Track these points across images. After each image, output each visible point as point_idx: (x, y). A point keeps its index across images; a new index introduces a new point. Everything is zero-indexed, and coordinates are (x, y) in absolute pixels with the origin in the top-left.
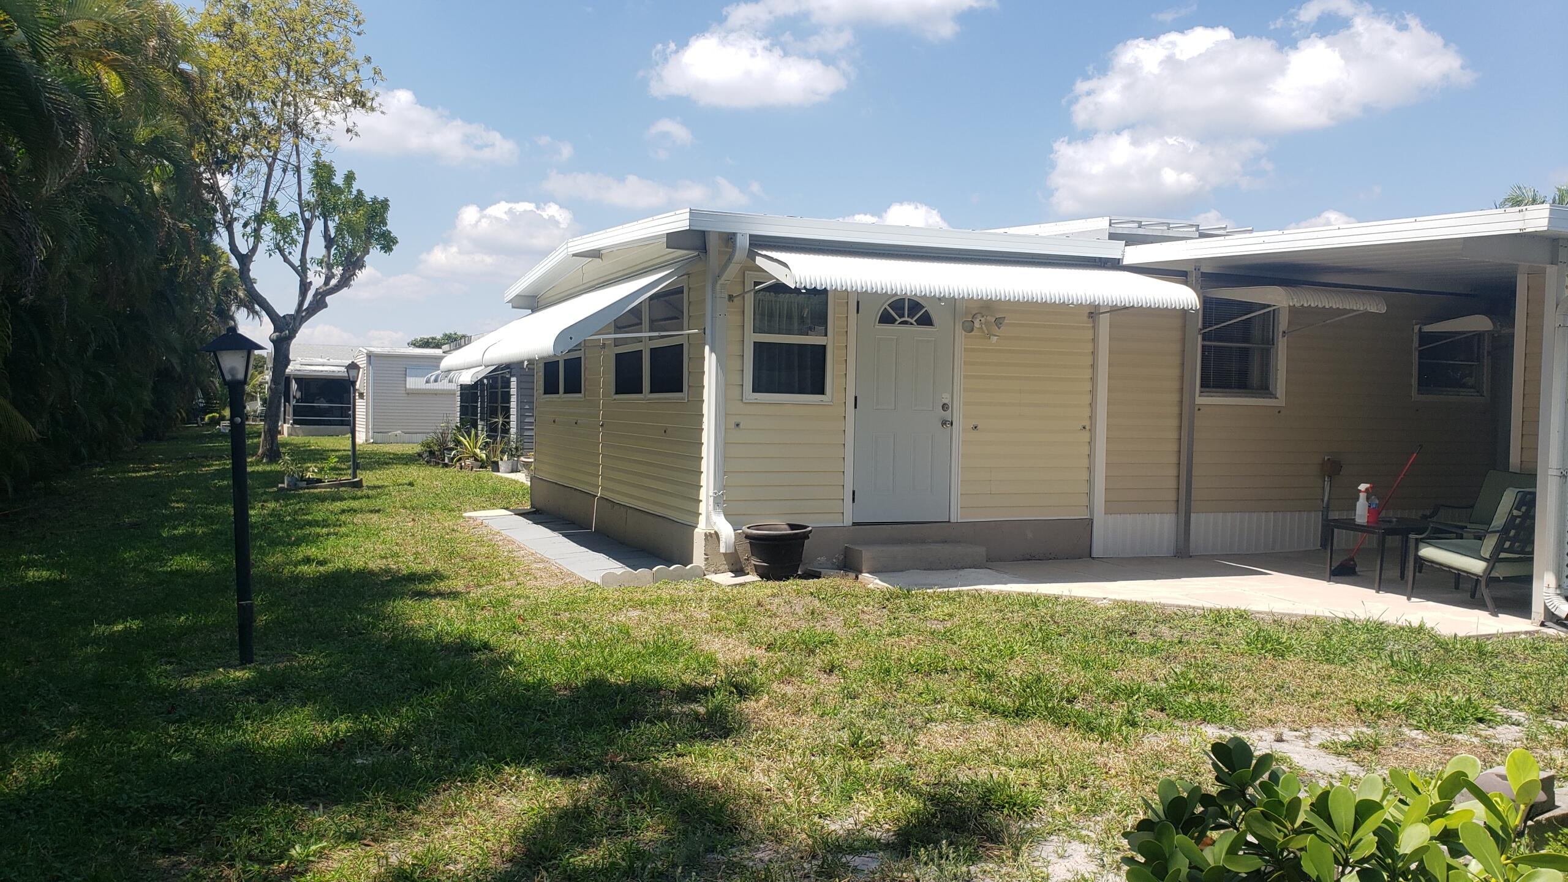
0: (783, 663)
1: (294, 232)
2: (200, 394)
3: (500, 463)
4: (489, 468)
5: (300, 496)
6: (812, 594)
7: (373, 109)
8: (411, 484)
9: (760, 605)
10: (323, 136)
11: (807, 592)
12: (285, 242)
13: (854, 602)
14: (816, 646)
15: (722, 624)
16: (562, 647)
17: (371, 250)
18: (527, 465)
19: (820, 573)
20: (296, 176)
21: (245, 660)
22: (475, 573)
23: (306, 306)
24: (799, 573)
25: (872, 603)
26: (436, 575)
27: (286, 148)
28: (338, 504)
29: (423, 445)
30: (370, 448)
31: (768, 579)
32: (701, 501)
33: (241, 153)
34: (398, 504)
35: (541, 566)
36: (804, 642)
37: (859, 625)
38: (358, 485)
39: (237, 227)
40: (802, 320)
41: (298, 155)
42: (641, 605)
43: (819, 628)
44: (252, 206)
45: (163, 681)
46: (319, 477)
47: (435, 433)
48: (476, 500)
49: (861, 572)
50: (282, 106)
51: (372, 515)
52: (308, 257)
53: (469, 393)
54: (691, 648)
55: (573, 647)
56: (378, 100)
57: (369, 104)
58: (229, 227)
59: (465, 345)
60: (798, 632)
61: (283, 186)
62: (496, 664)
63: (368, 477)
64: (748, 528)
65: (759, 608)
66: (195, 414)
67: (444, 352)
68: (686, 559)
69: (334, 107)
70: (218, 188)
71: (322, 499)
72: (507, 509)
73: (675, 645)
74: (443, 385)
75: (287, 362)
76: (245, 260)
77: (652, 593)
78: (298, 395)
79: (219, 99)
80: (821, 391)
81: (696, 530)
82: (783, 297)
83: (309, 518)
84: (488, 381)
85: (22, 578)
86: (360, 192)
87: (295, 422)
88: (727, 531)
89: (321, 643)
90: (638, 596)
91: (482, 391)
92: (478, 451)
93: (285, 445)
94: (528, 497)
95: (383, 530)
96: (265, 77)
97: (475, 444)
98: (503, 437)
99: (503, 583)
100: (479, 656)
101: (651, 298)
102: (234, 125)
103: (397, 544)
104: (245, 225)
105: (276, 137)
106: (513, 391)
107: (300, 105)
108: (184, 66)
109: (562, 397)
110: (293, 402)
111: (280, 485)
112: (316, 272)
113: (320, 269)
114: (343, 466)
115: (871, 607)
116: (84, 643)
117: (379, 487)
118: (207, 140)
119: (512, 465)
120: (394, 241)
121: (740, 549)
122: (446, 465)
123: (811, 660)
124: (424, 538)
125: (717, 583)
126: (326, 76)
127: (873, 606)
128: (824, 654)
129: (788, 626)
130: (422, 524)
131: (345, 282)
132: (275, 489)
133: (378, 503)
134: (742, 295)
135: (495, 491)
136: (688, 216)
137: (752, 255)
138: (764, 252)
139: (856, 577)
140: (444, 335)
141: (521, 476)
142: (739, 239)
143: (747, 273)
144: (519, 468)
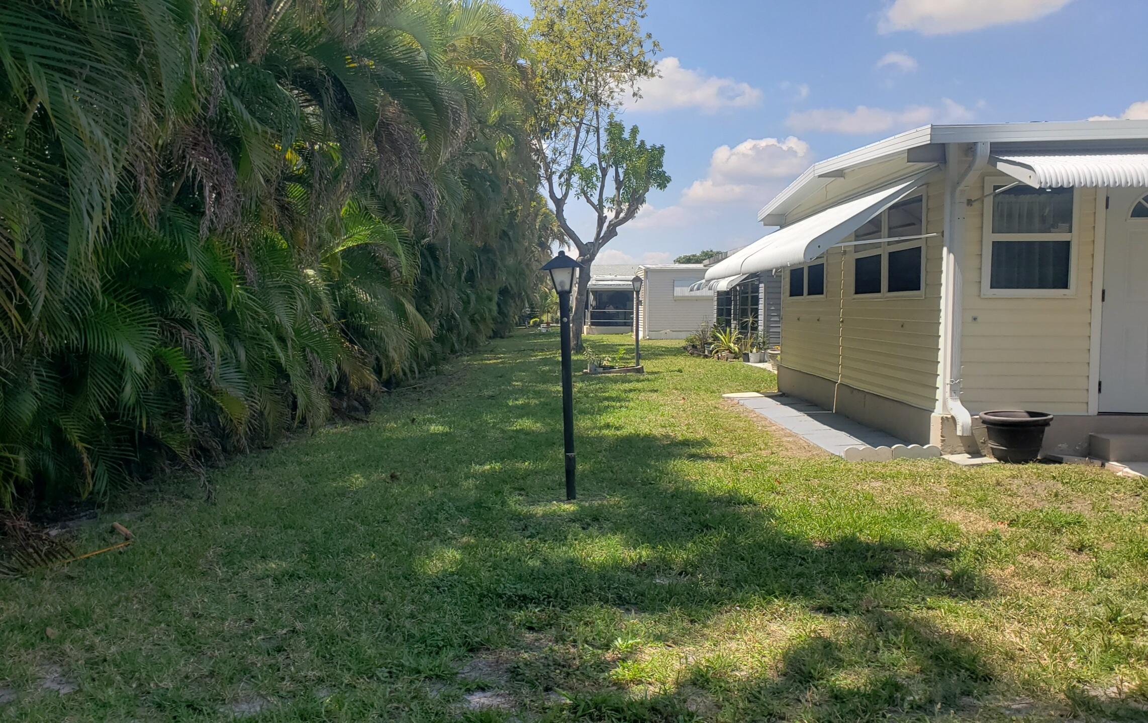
0: (1027, 538)
1: (594, 179)
2: (527, 306)
3: (750, 354)
4: (741, 359)
5: (599, 379)
6: (1054, 478)
7: (653, 75)
8: (680, 371)
9: (999, 484)
10: (616, 101)
11: (1049, 476)
12: (588, 187)
13: (1102, 488)
14: (1063, 526)
15: (962, 499)
16: (815, 507)
17: (650, 188)
18: (773, 356)
19: (1062, 459)
20: (596, 135)
21: (571, 496)
22: (736, 443)
23: (602, 235)
24: (1039, 458)
25: (1123, 490)
26: (705, 442)
27: (589, 114)
28: (627, 385)
29: (687, 340)
30: (647, 343)
31: (1006, 461)
32: (938, 388)
33: (557, 122)
34: (671, 386)
35: (791, 439)
36: (1050, 521)
37: (1110, 509)
38: (640, 371)
39: (555, 178)
40: (1043, 219)
41: (598, 118)
42: (883, 477)
43: (1063, 508)
44: (565, 162)
45: (518, 506)
46: (611, 364)
47: (697, 331)
48: (734, 384)
49: (1108, 460)
50: (586, 82)
51: (652, 394)
52: (604, 197)
53: (724, 298)
54: (933, 517)
55: (825, 508)
56: (657, 67)
57: (650, 71)
58: (549, 179)
59: (723, 259)
60: (1041, 511)
61: (587, 143)
62: (757, 515)
63: (648, 365)
64: (985, 414)
65: (999, 487)
66: (524, 319)
67: (705, 266)
68: (923, 439)
69: (624, 77)
70: (543, 150)
71: (615, 381)
72: (758, 392)
73: (918, 514)
74: (705, 292)
75: (589, 278)
76: (559, 203)
77: (892, 468)
78: (594, 304)
79: (543, 82)
80: (1065, 286)
81: (933, 414)
82: (1025, 198)
83: (607, 394)
84: (740, 288)
85: (428, 430)
86: (642, 142)
87: (593, 324)
88: (964, 418)
89: (622, 488)
90: (879, 469)
91: (735, 296)
92: (732, 345)
93: (587, 340)
94: (775, 382)
95: (661, 405)
96: (575, 61)
97: (730, 339)
98: (752, 334)
99: (759, 452)
100: (744, 509)
101: (890, 208)
102: (554, 101)
103: (673, 417)
104: (560, 177)
105: (583, 107)
106: (761, 295)
107: (600, 79)
108: (521, 61)
109: (806, 297)
110: (590, 309)
111: (585, 371)
112: (609, 208)
113: (612, 205)
114: (628, 357)
115: (1122, 494)
116: (467, 477)
117: (656, 373)
118: (536, 115)
119: (760, 357)
120: (668, 180)
121: (976, 433)
122: (706, 356)
123: (1057, 538)
124: (693, 413)
125: (953, 463)
126: (618, 54)
127: (1125, 493)
128: (1072, 533)
129: (1030, 505)
130: (691, 402)
131: (630, 214)
132: (581, 373)
133: (656, 385)
134: (981, 200)
135: (747, 377)
136: (929, 131)
137: (993, 161)
138: (1005, 158)
139: (1103, 465)
140: (703, 252)
141: (768, 366)
142: (980, 148)
143: (986, 178)
144: (766, 359)
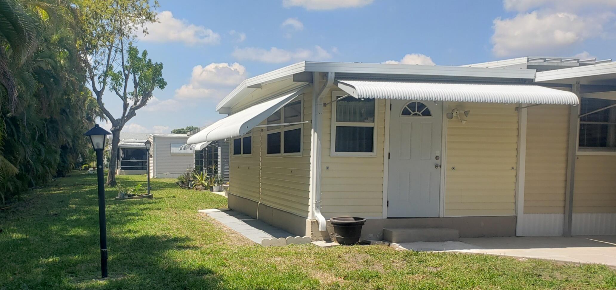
0: (353, 285)
1: (121, 80)
2: (80, 156)
3: (214, 187)
4: (209, 190)
5: (125, 202)
6: (366, 252)
7: (155, 21)
8: (174, 197)
9: (339, 257)
10: (133, 35)
11: (364, 251)
12: (117, 85)
13: (389, 257)
14: (369, 278)
15: (321, 265)
16: (245, 273)
17: (155, 88)
18: (226, 188)
19: (370, 242)
20: (121, 54)
21: (104, 275)
22: (204, 238)
23: (126, 115)
24: (359, 242)
25: (398, 258)
26: (187, 239)
27: (117, 42)
28: (142, 206)
29: (179, 179)
30: (155, 180)
31: (343, 244)
32: (309, 205)
33: (97, 44)
34: (169, 206)
35: (234, 235)
36: (363, 276)
37: (392, 268)
38: (151, 197)
39: (96, 79)
40: (361, 115)
41: (122, 44)
42: (281, 255)
43: (370, 269)
44: (102, 69)
45: (70, 284)
46: (133, 193)
47: (184, 173)
48: (204, 204)
49: (392, 242)
50: (115, 22)
51: (158, 211)
52: (127, 92)
53: (199, 154)
54: (306, 276)
55: (250, 273)
56: (157, 17)
57: (153, 18)
58: (92, 79)
59: (198, 132)
60: (359, 271)
61: (116, 59)
62: (214, 280)
63: (155, 194)
64: (333, 219)
65: (339, 258)
66: (78, 165)
67: (188, 136)
68: (302, 234)
69: (138, 21)
70: (87, 61)
71: (135, 203)
72: (217, 208)
73: (299, 275)
74: (188, 151)
75: (118, 141)
76: (99, 94)
77: (286, 250)
78: (123, 156)
79: (88, 20)
80: (371, 151)
81: (307, 220)
82: (351, 104)
83: (130, 212)
84: (208, 149)
85: (11, 237)
86: (150, 60)
87: (122, 168)
88: (322, 219)
89: (137, 269)
90: (279, 250)
91: (205, 153)
92: (204, 182)
93: (118, 179)
94: (227, 203)
95: (163, 218)
96: (107, 8)
97: (202, 178)
98: (215, 175)
99: (217, 243)
100: (206, 276)
101: (285, 106)
102: (94, 32)
103: (169, 224)
104: (99, 78)
105: (112, 36)
106: (219, 153)
107: (123, 20)
108: (73, 6)
109: (242, 155)
110: (121, 159)
111: (116, 197)
112: (130, 99)
113: (132, 97)
114: (144, 189)
115: (398, 260)
116: (37, 267)
117: (160, 198)
118: (83, 39)
119: (219, 188)
120: (165, 84)
121: (329, 230)
122: (189, 188)
123: (367, 284)
124: (181, 222)
125: (317, 246)
126: (134, 6)
127: (399, 259)
128: (374, 282)
129: (354, 268)
130: (180, 215)
131: (143, 103)
132: (114, 199)
133: (159, 206)
134: (331, 103)
135: (212, 200)
136: (304, 65)
137: (336, 83)
138: (342, 81)
139: (389, 245)
140: (188, 127)
141: (223, 194)
142: (330, 74)
143: (333, 92)
144: (222, 190)
